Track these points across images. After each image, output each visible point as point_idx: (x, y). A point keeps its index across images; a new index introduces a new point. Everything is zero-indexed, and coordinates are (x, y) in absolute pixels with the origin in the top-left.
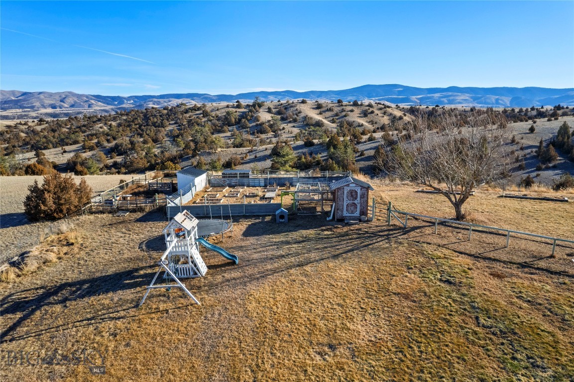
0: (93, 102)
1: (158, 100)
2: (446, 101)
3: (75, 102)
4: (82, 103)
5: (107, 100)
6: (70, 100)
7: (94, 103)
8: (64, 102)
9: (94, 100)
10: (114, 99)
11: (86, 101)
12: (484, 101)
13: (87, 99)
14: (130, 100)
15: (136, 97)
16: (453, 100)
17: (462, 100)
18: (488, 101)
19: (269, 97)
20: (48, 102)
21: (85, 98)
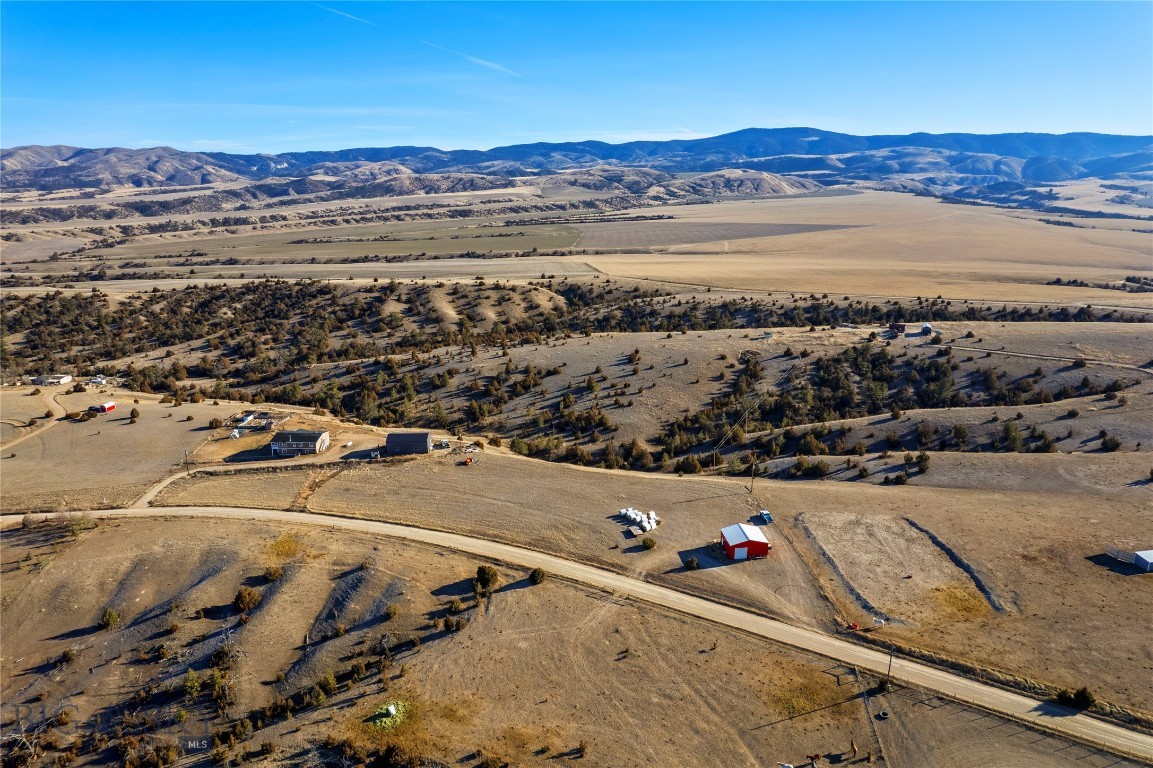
0: (210, 168)
1: (334, 165)
2: (897, 166)
3: (177, 170)
4: (189, 173)
5: (237, 164)
6: (167, 166)
7: (213, 171)
8: (155, 171)
9: (212, 164)
10: (251, 160)
11: (197, 168)
12: (970, 167)
13: (199, 164)
14: (280, 163)
15: (294, 155)
16: (911, 164)
17: (930, 163)
18: (979, 166)
19: (553, 154)
20: (125, 170)
21: (195, 162)
